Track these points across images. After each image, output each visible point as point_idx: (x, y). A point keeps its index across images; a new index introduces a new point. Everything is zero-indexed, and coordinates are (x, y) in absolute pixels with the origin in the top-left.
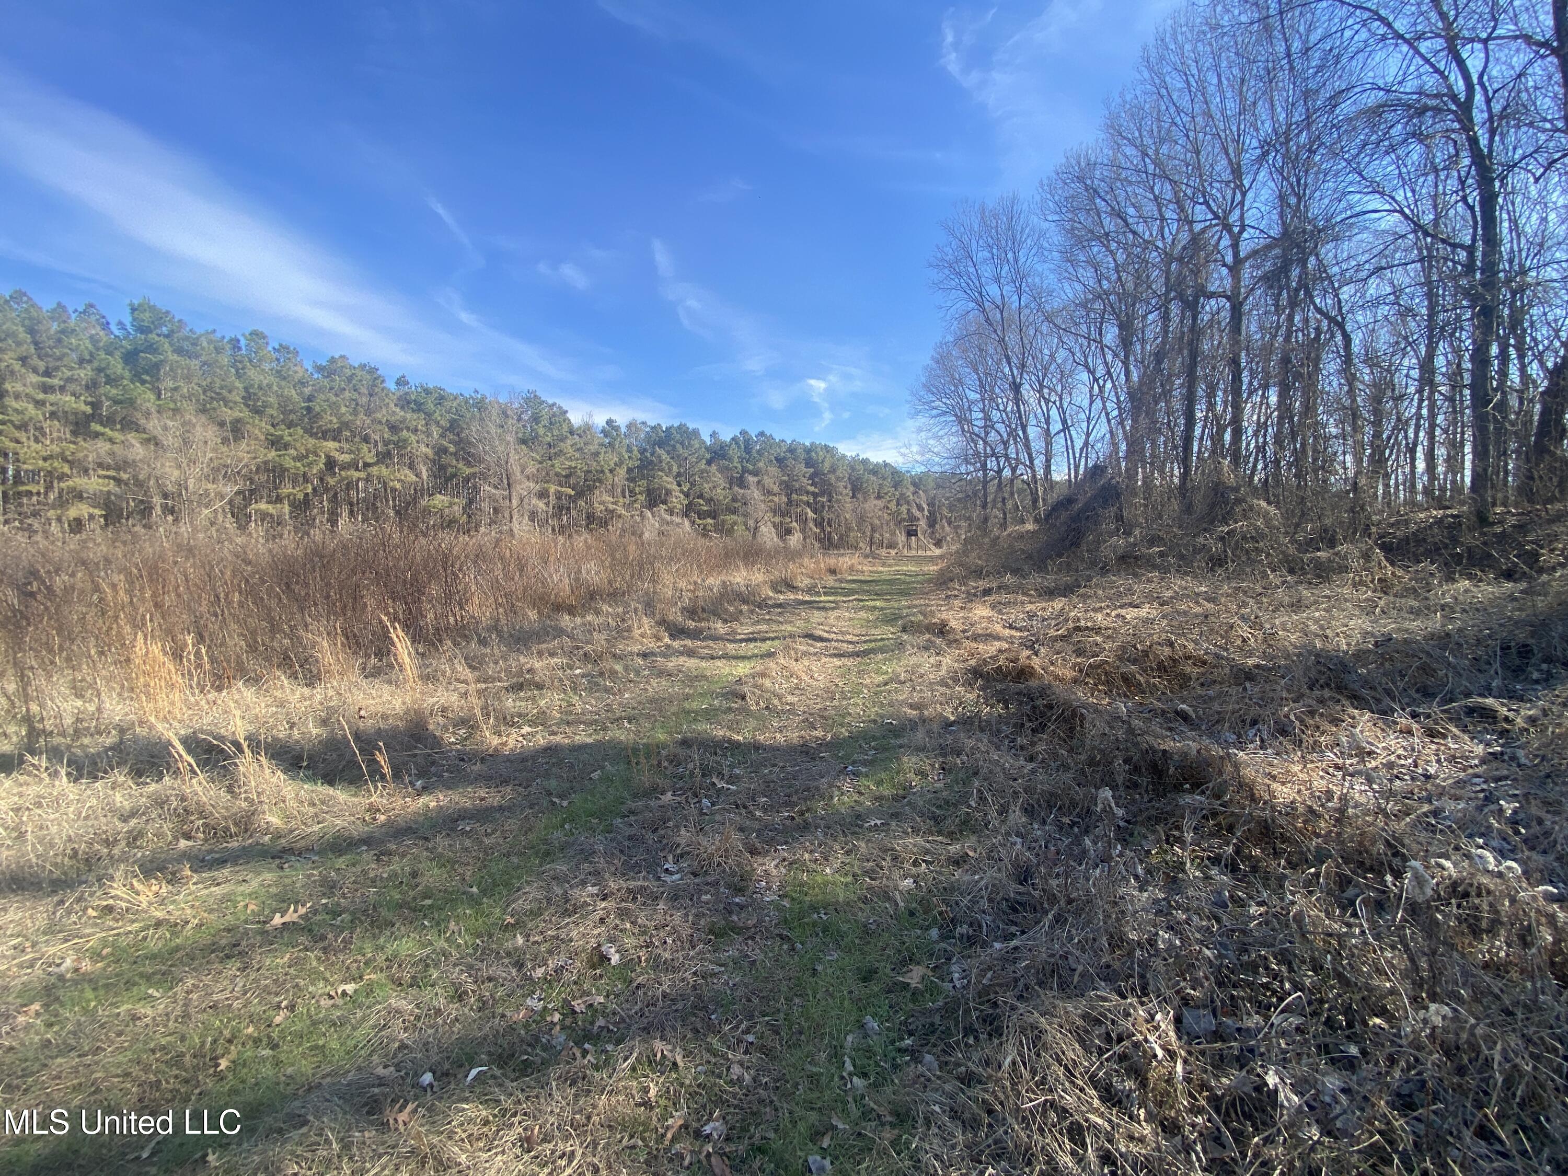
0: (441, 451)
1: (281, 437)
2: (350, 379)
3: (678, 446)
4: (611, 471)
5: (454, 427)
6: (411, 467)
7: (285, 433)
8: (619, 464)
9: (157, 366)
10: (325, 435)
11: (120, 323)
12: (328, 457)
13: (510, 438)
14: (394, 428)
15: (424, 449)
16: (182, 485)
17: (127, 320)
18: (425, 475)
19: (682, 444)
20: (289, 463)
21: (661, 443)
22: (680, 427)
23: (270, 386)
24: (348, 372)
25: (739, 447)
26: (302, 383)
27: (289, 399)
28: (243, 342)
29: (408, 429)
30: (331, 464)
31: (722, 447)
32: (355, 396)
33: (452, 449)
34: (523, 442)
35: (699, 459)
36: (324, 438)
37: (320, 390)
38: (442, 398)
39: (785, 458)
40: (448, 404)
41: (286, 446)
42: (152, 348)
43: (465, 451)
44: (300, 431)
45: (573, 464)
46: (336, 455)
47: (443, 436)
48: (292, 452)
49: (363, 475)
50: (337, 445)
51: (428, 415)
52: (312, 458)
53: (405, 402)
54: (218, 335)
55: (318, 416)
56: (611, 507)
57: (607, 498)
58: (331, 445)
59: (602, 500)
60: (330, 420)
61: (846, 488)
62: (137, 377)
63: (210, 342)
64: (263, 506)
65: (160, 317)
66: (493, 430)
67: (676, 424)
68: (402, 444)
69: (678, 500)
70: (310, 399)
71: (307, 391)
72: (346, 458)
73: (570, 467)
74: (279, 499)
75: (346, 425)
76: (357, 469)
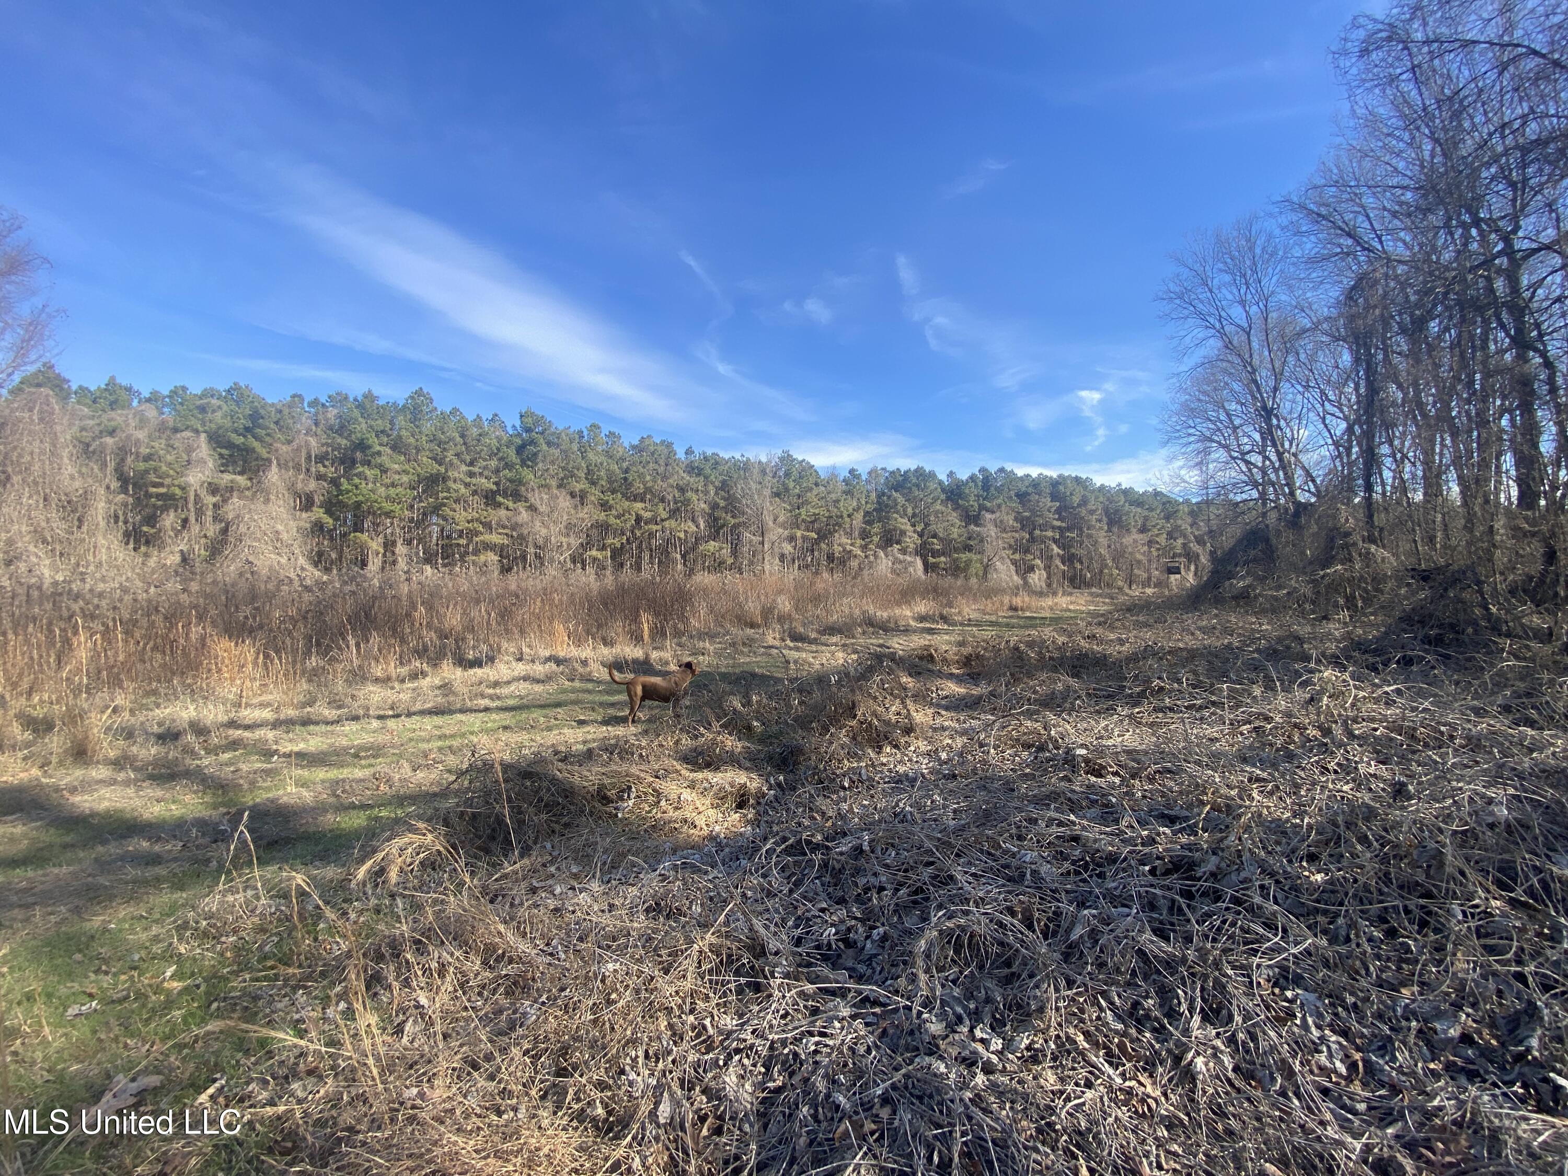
0: (714, 506)
1: (607, 501)
2: (653, 454)
3: (914, 489)
4: (849, 516)
5: (724, 486)
6: (693, 520)
7: (609, 497)
8: (856, 510)
9: (535, 455)
10: (636, 498)
11: (514, 426)
12: (637, 515)
13: (767, 492)
14: (682, 490)
15: (703, 506)
16: (547, 540)
17: (518, 424)
18: (702, 526)
19: (918, 486)
20: (612, 520)
21: (897, 487)
22: (916, 470)
23: (601, 464)
24: (652, 448)
25: (976, 485)
26: (623, 459)
27: (613, 472)
28: (585, 433)
29: (692, 489)
30: (638, 519)
31: (958, 487)
32: (657, 467)
33: (722, 503)
34: (777, 495)
35: (935, 500)
36: (635, 500)
37: (634, 464)
38: (717, 463)
39: (1026, 494)
40: (720, 468)
41: (610, 508)
42: (532, 442)
43: (732, 505)
44: (619, 496)
45: (817, 511)
46: (642, 512)
47: (716, 494)
48: (614, 512)
49: (659, 527)
50: (643, 505)
51: (706, 477)
52: (627, 516)
53: (692, 469)
54: (572, 430)
55: (631, 484)
56: (848, 548)
57: (844, 540)
58: (639, 505)
59: (841, 542)
60: (638, 487)
61: (1100, 521)
62: (523, 464)
63: (567, 435)
64: (594, 553)
65: (539, 420)
66: (754, 486)
67: (913, 468)
68: (687, 502)
69: (912, 539)
70: (627, 471)
71: (625, 465)
72: (648, 515)
73: (814, 514)
74: (603, 548)
75: (648, 490)
76: (656, 524)
